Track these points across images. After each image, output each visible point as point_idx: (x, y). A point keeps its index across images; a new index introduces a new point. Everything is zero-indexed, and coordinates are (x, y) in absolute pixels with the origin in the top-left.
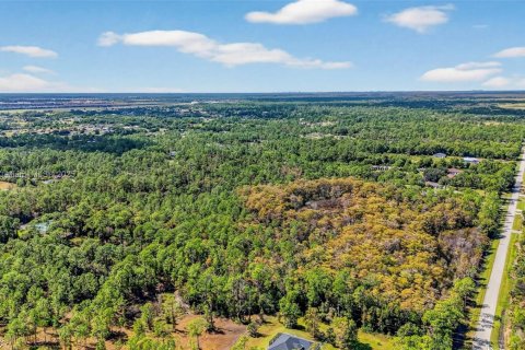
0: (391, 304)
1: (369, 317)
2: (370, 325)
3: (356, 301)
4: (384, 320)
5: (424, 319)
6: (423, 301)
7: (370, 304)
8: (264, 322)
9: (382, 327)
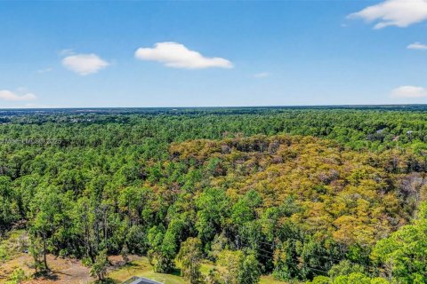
0: (318, 234)
1: (284, 255)
2: (286, 268)
3: (265, 231)
4: (307, 260)
5: (374, 256)
6: (370, 230)
7: (286, 234)
8: (129, 264)
9: (304, 272)
